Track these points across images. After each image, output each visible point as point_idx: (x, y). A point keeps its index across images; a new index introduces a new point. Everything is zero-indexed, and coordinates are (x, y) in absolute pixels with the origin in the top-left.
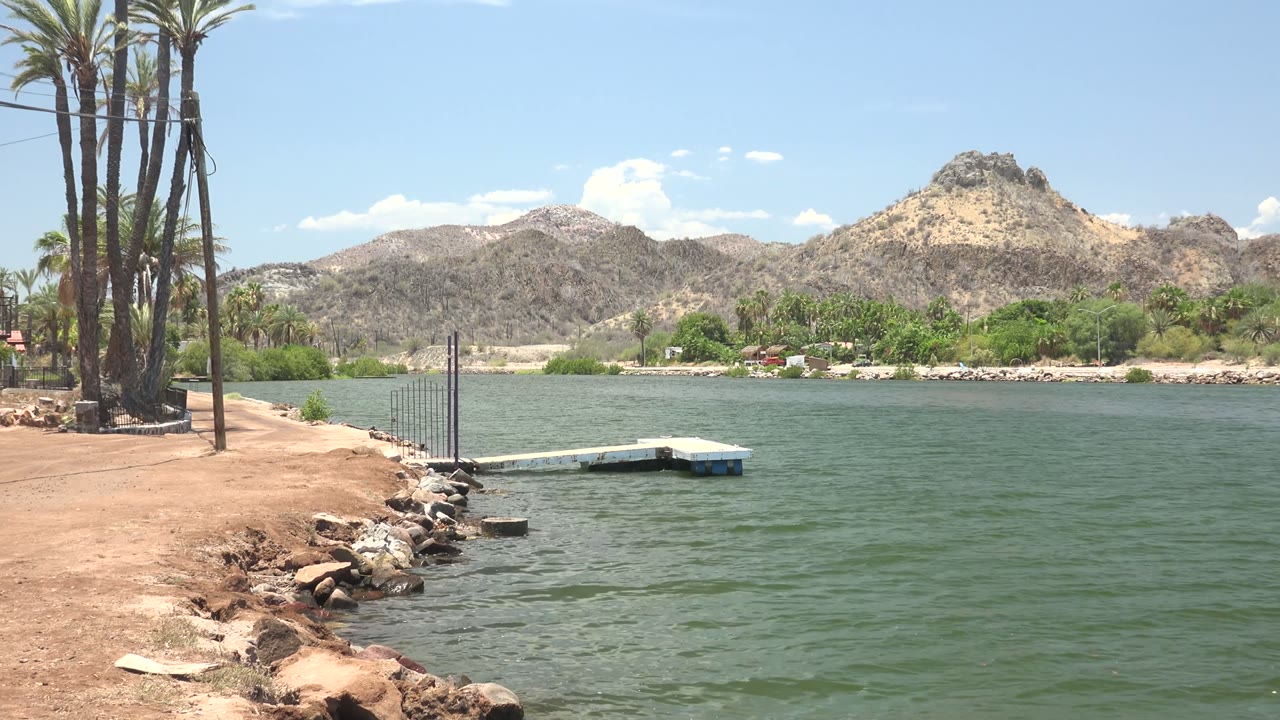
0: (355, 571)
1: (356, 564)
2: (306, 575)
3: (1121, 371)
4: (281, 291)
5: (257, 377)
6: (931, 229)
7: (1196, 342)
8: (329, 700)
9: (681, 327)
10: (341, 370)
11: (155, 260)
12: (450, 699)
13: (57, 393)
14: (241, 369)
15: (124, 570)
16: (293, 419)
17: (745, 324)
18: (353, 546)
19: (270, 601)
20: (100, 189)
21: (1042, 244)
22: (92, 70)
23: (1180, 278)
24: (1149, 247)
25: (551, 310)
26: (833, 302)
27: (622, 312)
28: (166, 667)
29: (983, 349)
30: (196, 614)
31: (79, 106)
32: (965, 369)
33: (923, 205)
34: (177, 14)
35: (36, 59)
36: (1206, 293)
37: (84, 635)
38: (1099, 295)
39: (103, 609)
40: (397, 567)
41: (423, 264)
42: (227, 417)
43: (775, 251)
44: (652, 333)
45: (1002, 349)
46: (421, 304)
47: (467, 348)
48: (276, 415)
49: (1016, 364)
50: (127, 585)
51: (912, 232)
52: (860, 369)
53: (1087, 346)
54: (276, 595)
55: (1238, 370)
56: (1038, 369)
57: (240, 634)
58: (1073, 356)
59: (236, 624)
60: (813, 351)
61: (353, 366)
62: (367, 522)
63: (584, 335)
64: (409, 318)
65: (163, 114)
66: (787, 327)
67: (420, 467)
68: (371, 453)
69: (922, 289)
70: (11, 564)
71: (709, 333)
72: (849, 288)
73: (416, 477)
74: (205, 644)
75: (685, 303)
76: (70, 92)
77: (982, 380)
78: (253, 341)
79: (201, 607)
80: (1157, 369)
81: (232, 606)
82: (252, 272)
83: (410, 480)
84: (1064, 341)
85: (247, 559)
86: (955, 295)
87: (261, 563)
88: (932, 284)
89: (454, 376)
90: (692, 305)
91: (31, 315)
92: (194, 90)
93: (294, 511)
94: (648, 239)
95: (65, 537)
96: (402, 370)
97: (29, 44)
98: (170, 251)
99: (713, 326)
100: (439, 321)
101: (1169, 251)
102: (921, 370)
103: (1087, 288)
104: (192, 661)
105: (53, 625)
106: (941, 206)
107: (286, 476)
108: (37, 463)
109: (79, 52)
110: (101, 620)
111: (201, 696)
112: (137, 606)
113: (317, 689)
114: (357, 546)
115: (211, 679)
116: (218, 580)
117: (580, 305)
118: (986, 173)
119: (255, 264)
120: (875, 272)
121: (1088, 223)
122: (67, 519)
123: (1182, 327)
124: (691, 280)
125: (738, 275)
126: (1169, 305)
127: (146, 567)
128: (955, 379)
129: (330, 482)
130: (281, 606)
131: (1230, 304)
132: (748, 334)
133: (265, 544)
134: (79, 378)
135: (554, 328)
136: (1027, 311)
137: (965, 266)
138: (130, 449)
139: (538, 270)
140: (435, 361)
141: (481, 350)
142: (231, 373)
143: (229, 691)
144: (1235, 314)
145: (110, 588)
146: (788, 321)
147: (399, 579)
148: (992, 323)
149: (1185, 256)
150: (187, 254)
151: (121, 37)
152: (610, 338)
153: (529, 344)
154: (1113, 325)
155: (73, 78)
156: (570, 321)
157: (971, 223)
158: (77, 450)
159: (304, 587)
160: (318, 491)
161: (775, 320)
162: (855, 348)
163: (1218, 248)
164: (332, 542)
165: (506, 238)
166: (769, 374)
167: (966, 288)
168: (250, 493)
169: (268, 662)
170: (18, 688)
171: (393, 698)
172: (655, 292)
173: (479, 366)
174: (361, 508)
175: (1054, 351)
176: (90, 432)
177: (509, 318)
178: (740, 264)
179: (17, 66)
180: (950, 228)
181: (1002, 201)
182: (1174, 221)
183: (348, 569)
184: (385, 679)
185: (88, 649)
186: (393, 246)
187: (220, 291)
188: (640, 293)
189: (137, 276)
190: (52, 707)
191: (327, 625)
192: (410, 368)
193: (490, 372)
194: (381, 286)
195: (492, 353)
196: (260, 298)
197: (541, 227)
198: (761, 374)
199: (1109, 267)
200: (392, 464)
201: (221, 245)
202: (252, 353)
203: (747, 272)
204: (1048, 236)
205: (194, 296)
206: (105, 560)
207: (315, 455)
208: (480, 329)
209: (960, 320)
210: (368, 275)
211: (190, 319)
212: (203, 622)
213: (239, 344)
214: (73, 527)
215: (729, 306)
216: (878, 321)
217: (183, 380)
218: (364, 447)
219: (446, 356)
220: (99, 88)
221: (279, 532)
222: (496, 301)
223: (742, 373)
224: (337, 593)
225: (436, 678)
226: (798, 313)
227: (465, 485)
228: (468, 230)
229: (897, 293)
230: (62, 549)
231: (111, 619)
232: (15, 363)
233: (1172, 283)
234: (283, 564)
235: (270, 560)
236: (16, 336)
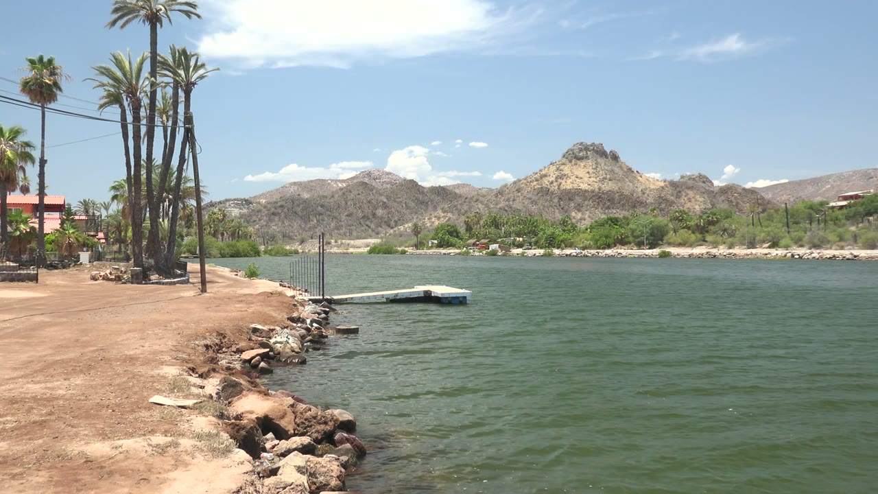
0: (271, 353)
1: (272, 349)
2: (247, 355)
3: (656, 252)
4: (235, 212)
5: (223, 256)
6: (561, 181)
7: (693, 237)
8: (257, 418)
9: (437, 230)
10: (265, 252)
11: (171, 197)
12: (319, 417)
13: (121, 264)
14: (215, 252)
15: (155, 353)
16: (241, 277)
17: (469, 228)
18: (270, 340)
19: (228, 369)
20: (143, 160)
21: (617, 188)
22: (139, 101)
23: (685, 205)
24: (670, 190)
25: (372, 222)
26: (513, 218)
27: (407, 223)
28: (176, 402)
29: (587, 241)
30: (191, 375)
31: (132, 119)
32: (579, 251)
33: (558, 169)
34: (182, 72)
35: (109, 95)
36: (699, 213)
37: (133, 386)
38: (645, 214)
39: (144, 373)
40: (293, 351)
41: (307, 199)
42: (207, 275)
43: (484, 191)
44: (422, 233)
45: (596, 241)
46: (306, 219)
47: (329, 241)
48: (232, 275)
49: (604, 248)
50: (156, 361)
51: (552, 183)
52: (526, 251)
53: (639, 239)
54: (232, 365)
55: (714, 251)
56: (615, 251)
57: (212, 385)
58: (632, 244)
59: (211, 380)
60: (503, 242)
61: (271, 250)
62: (278, 328)
63: (388, 235)
64: (300, 226)
65: (175, 123)
66: (490, 230)
67: (305, 301)
68: (280, 294)
69: (557, 211)
70: (97, 350)
71: (451, 233)
72: (520, 211)
73: (303, 306)
74: (195, 390)
75: (439, 218)
76: (128, 112)
77: (587, 256)
78: (221, 238)
79: (193, 372)
80: (674, 251)
81: (209, 371)
82: (220, 203)
83: (300, 308)
84: (627, 237)
85: (217, 347)
86: (573, 214)
87: (224, 349)
88: (562, 209)
89: (322, 254)
90: (442, 219)
91: (108, 225)
92: (191, 111)
93: (241, 323)
94: (420, 186)
95: (124, 337)
96: (296, 252)
97: (107, 88)
98: (179, 192)
99: (452, 229)
100: (315, 227)
101: (680, 192)
102: (557, 252)
103: (639, 210)
104: (188, 399)
105: (118, 381)
106: (566, 169)
107: (237, 306)
108: (110, 299)
109: (132, 92)
110: (142, 379)
111: (192, 417)
112: (160, 371)
113: (251, 412)
114: (272, 341)
115: (198, 408)
116: (202, 358)
117: (386, 220)
118: (589, 152)
119: (222, 199)
120: (534, 202)
121: (639, 178)
122: (125, 327)
123: (686, 230)
124: (442, 206)
125: (465, 204)
126: (680, 219)
127: (166, 352)
128: (574, 256)
129: (259, 308)
130: (234, 371)
131: (710, 218)
132: (470, 233)
133: (226, 340)
134: (132, 257)
135: (373, 231)
136: (610, 222)
137: (579, 200)
138: (158, 292)
139: (365, 201)
140: (313, 247)
141: (336, 242)
142: (210, 254)
143: (206, 413)
144: (713, 223)
145: (147, 362)
146: (490, 227)
147: (294, 357)
148: (592, 228)
149: (688, 194)
150: (187, 194)
151: (153, 85)
152: (401, 236)
153: (360, 239)
154: (652, 228)
155: (129, 105)
156: (381, 227)
157: (581, 178)
158: (131, 292)
159: (245, 361)
160: (253, 313)
161: (484, 227)
162: (524, 241)
163: (704, 191)
164: (260, 339)
165: (349, 186)
166: (481, 254)
167: (579, 211)
168: (219, 314)
169: (227, 400)
170: (99, 413)
171: (290, 417)
172: (424, 212)
173: (335, 250)
174: (275, 322)
175: (623, 242)
176: (138, 283)
177: (350, 226)
178: (466, 198)
179: (100, 99)
180: (571, 180)
181: (597, 167)
182: (682, 177)
183: (268, 352)
184: (286, 408)
185: (135, 393)
186: (292, 190)
187: (204, 212)
188: (416, 213)
189: (161, 205)
190: (117, 422)
191: (258, 380)
192: (300, 251)
193: (341, 253)
194: (286, 210)
195: (342, 243)
196: (224, 216)
197: (366, 180)
198: (477, 254)
199: (650, 200)
200: (291, 299)
201: (205, 190)
202: (220, 243)
203: (470, 202)
204: (620, 185)
205: (191, 215)
206: (145, 348)
207: (252, 295)
208: (336, 231)
209: (576, 227)
210: (279, 204)
211: (189, 226)
212: (194, 379)
213: (213, 239)
214: (129, 331)
215: (461, 220)
216: (535, 227)
217: (185, 257)
218: (276, 291)
219: (318, 245)
220: (142, 110)
221: (233, 334)
222: (343, 218)
223: (467, 253)
224: (262, 364)
225: (312, 407)
226: (495, 224)
227: (328, 310)
228: (329, 181)
229: (545, 213)
230: (123, 343)
231: (147, 378)
232: (100, 249)
233: (681, 208)
234: (235, 350)
235: (228, 348)
236: (101, 235)
